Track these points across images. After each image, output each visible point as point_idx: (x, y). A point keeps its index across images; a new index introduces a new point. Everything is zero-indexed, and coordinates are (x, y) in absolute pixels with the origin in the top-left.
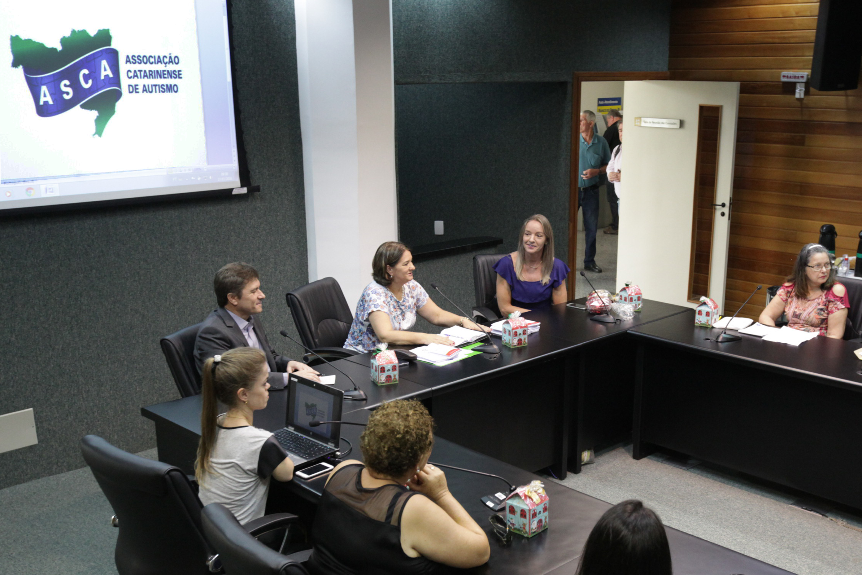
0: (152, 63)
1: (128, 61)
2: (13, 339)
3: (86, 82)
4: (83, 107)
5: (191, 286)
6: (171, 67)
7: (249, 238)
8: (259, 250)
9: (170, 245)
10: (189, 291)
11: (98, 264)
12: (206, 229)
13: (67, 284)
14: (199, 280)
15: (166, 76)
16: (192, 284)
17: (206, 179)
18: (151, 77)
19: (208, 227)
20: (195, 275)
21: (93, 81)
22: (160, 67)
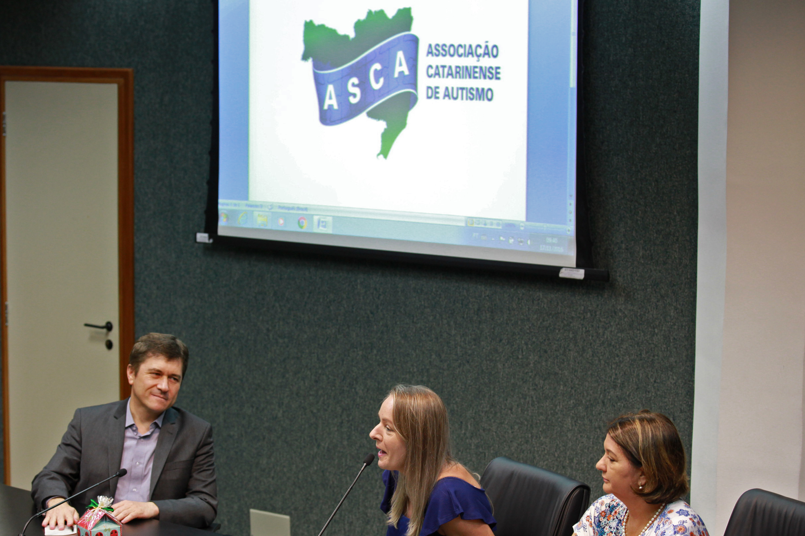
0: (460, 56)
1: (430, 53)
2: (280, 415)
3: (377, 81)
4: (371, 115)
5: (498, 415)
6: (486, 62)
7: (600, 361)
8: (615, 387)
9: (475, 340)
10: (494, 422)
11: (380, 342)
12: (530, 327)
13: (343, 361)
14: (511, 409)
15: (477, 75)
16: (501, 413)
17: (521, 244)
18: (458, 75)
19: (533, 324)
20: (507, 400)
21: (385, 79)
22: (470, 62)
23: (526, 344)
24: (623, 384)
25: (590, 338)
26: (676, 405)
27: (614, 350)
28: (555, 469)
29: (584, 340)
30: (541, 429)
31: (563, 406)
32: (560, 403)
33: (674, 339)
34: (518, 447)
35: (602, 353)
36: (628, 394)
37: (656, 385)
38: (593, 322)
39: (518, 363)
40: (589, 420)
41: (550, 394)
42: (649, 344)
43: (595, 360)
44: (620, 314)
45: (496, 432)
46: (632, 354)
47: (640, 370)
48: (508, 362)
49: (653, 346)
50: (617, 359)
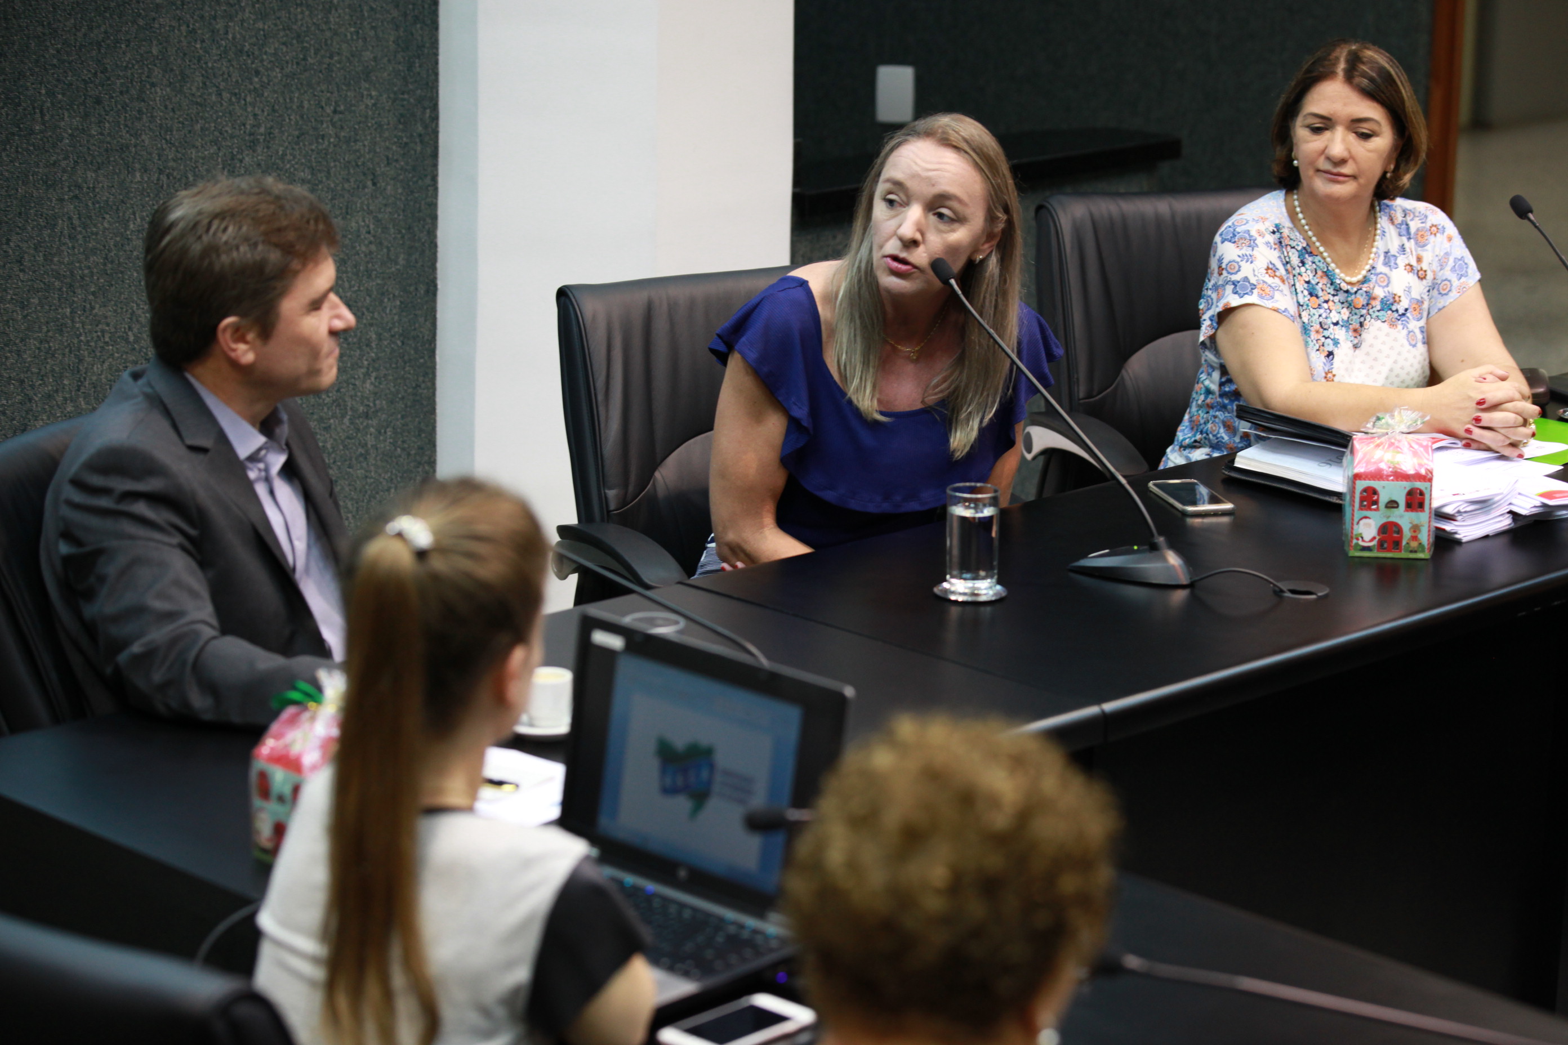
23: (51, 94)
24: (270, 134)
26: (378, 150)
27: (249, 62)
29: (185, 54)
32: (134, 214)
33: (372, 9)
35: (223, 74)
36: (281, 153)
37: (336, 118)
39: (33, 145)
42: (322, 31)
43: (210, 94)
46: (287, 62)
47: (306, 92)
48: (8, 147)
49: (328, 34)
50: (256, 80)
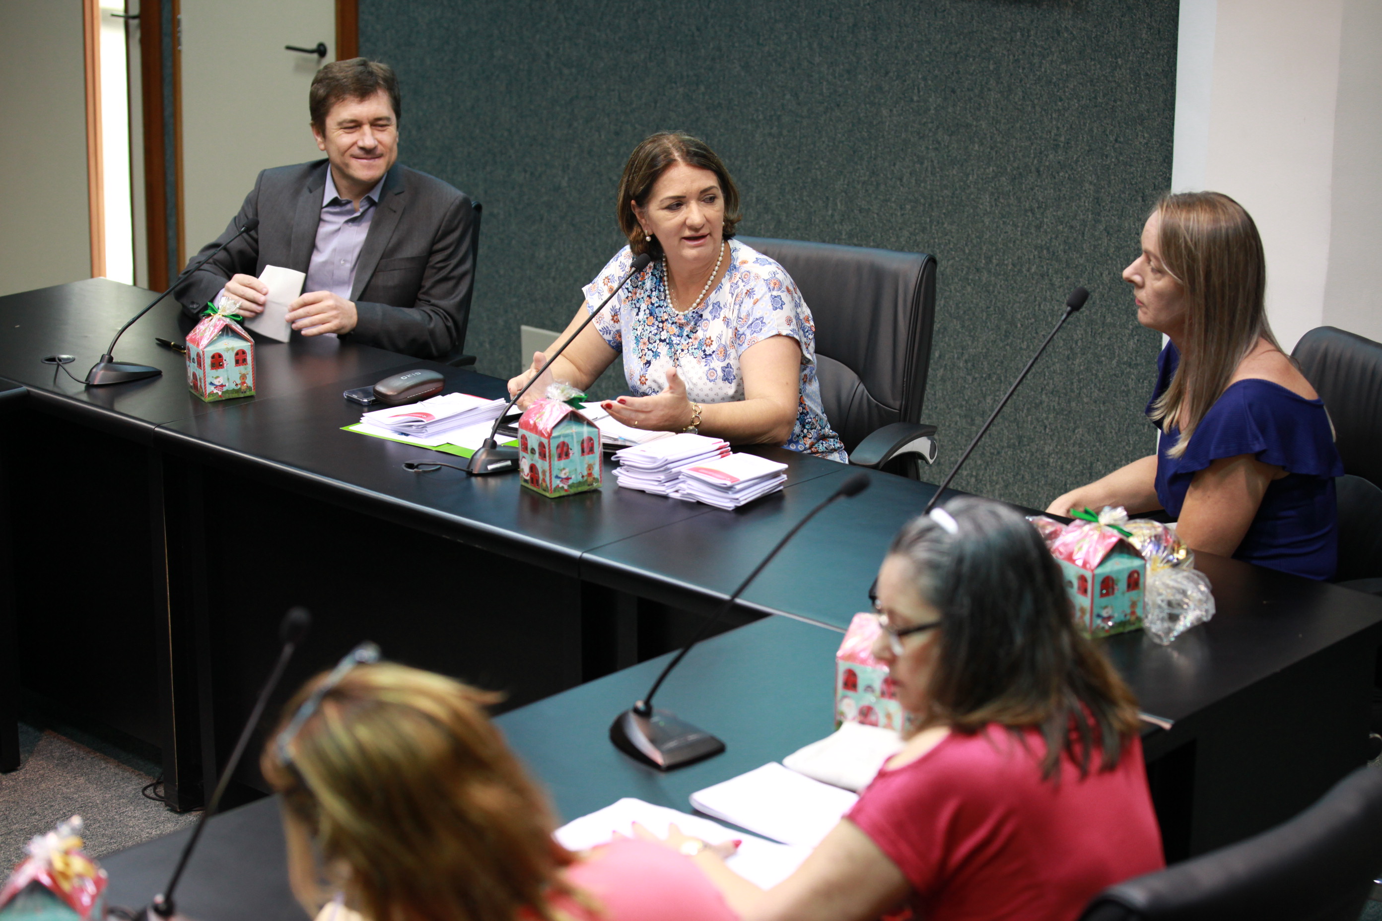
5: (882, 187)
7: (1034, 107)
8: (1055, 148)
9: (848, 72)
10: (876, 198)
11: (711, 74)
12: (930, 53)
13: (656, 102)
14: (901, 180)
16: (886, 184)
19: (935, 49)
20: (894, 165)
23: (925, 79)
24: (1068, 143)
25: (1021, 71)
26: (1147, 177)
27: (1056, 90)
28: (964, 272)
29: (1011, 75)
30: (944, 211)
31: (978, 176)
32: (973, 170)
33: (1147, 74)
34: (910, 238)
35: (1037, 94)
36: (1075, 158)
37: (1117, 146)
38: (1024, 47)
39: (912, 108)
40: (1017, 197)
41: (959, 157)
42: (1109, 81)
43: (1027, 105)
44: (1066, 35)
45: (878, 214)
46: (1083, 97)
47: (1095, 121)
48: (897, 106)
49: (1114, 85)
50: (1060, 104)
